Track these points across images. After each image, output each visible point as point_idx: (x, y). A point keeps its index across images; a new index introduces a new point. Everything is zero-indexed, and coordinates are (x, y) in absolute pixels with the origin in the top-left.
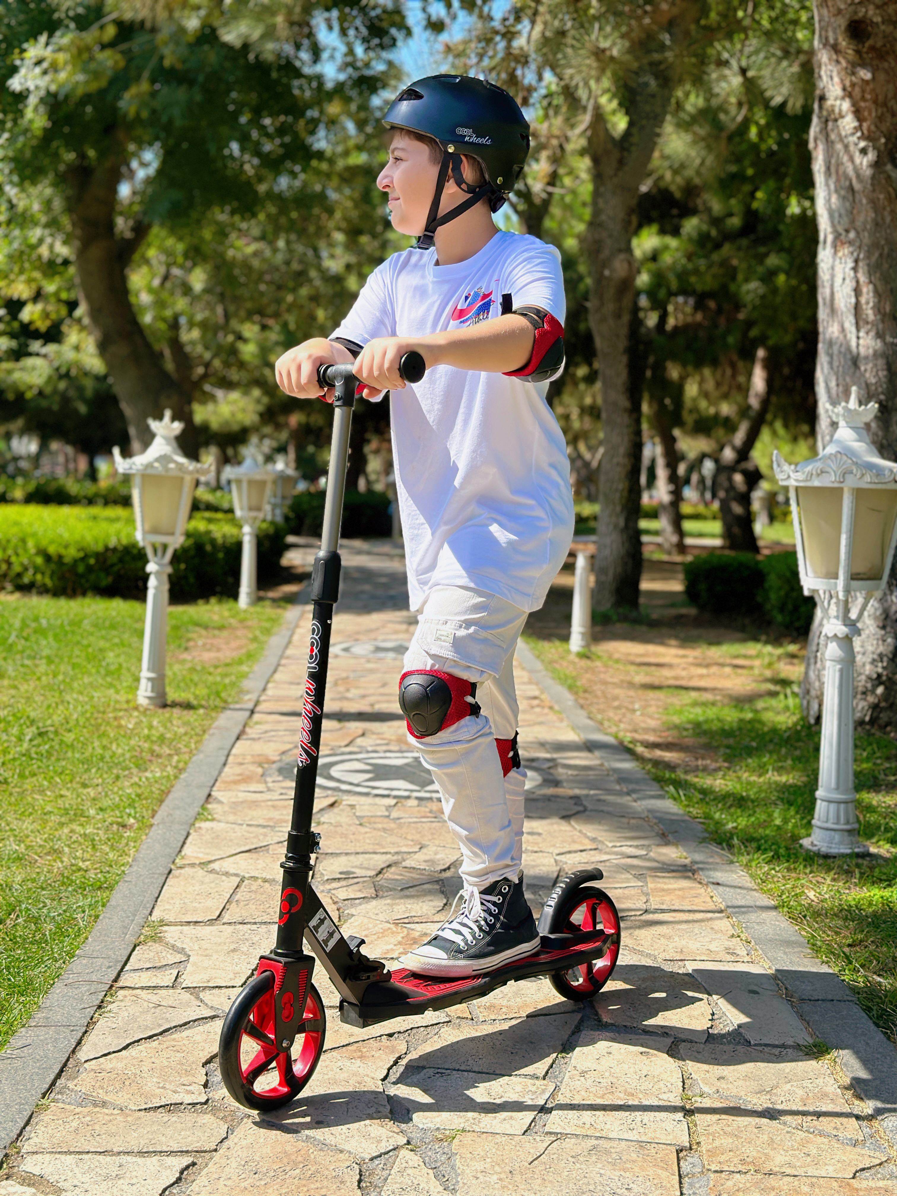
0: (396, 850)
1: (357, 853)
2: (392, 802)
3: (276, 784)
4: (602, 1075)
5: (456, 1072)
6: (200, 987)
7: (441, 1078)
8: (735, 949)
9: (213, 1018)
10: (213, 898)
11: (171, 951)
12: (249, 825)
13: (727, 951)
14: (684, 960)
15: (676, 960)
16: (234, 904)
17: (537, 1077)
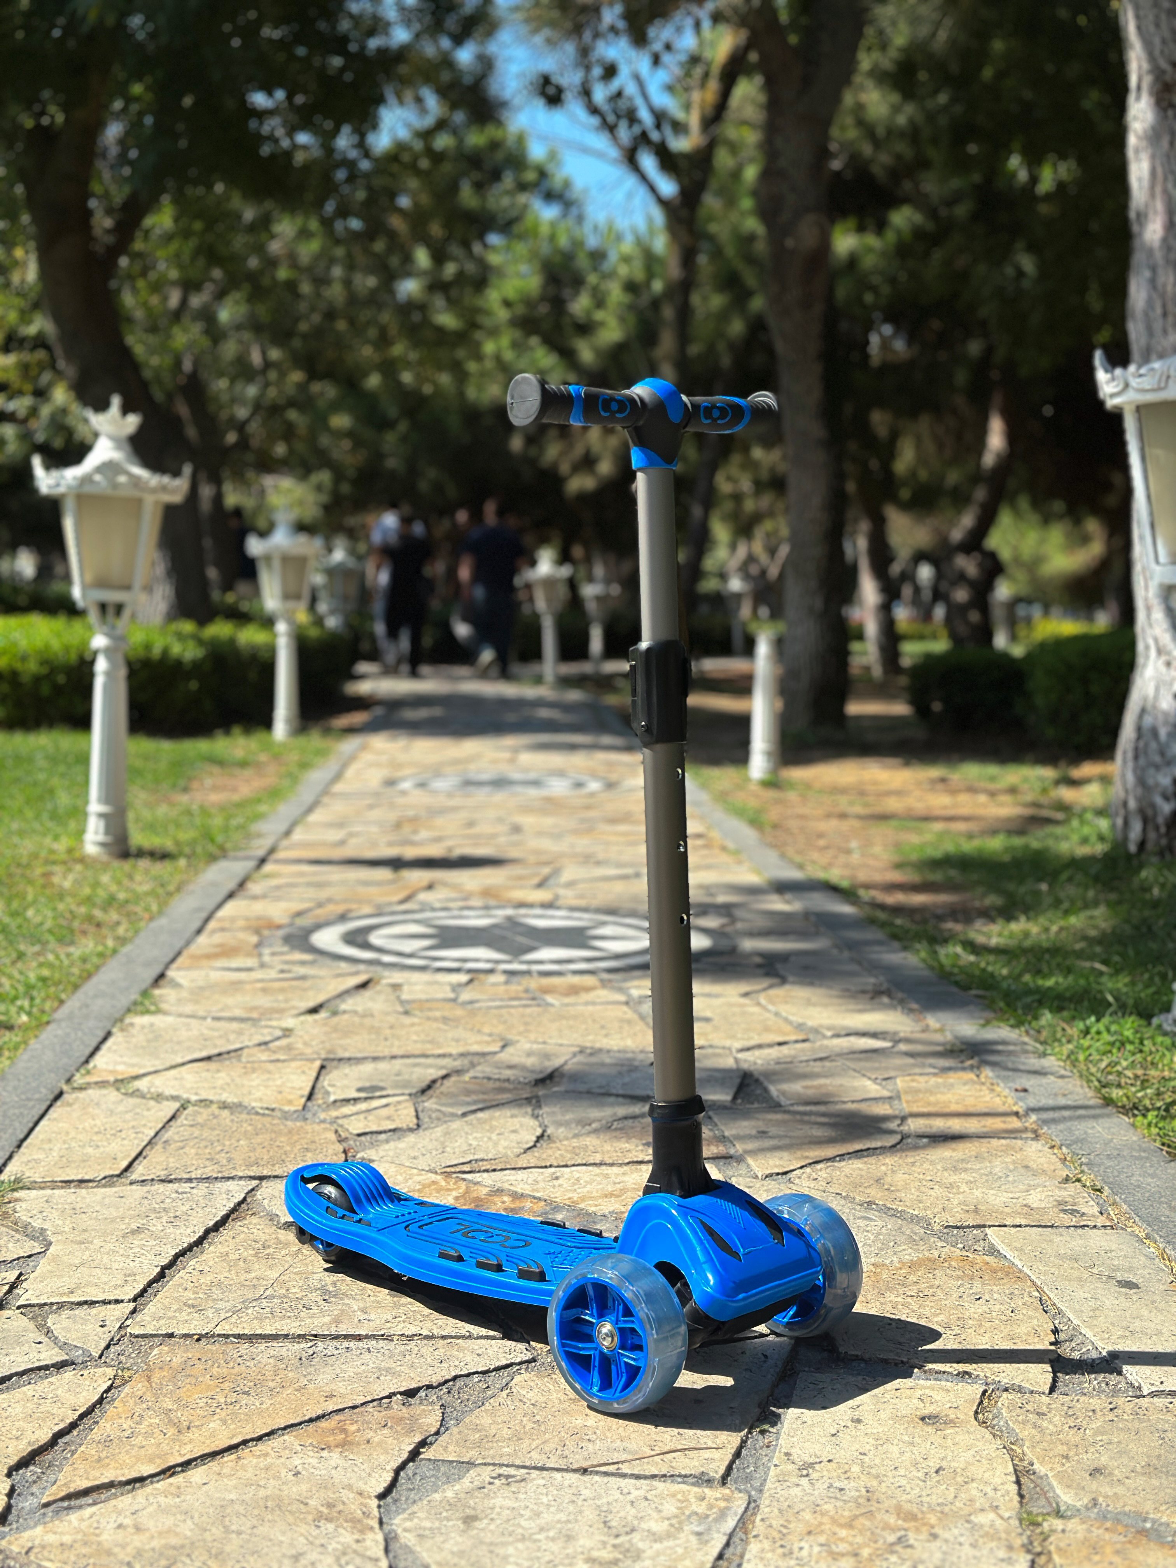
0: (461, 1049)
1: (394, 1057)
2: (463, 978)
3: (277, 958)
4: (846, 1472)
5: (537, 1472)
6: (52, 1304)
7: (506, 1487)
8: (1075, 1204)
9: (60, 1366)
10: (124, 1139)
11: (18, 1236)
12: (216, 1019)
13: (1061, 1207)
14: (984, 1226)
15: (968, 1227)
16: (159, 1147)
17: (708, 1481)
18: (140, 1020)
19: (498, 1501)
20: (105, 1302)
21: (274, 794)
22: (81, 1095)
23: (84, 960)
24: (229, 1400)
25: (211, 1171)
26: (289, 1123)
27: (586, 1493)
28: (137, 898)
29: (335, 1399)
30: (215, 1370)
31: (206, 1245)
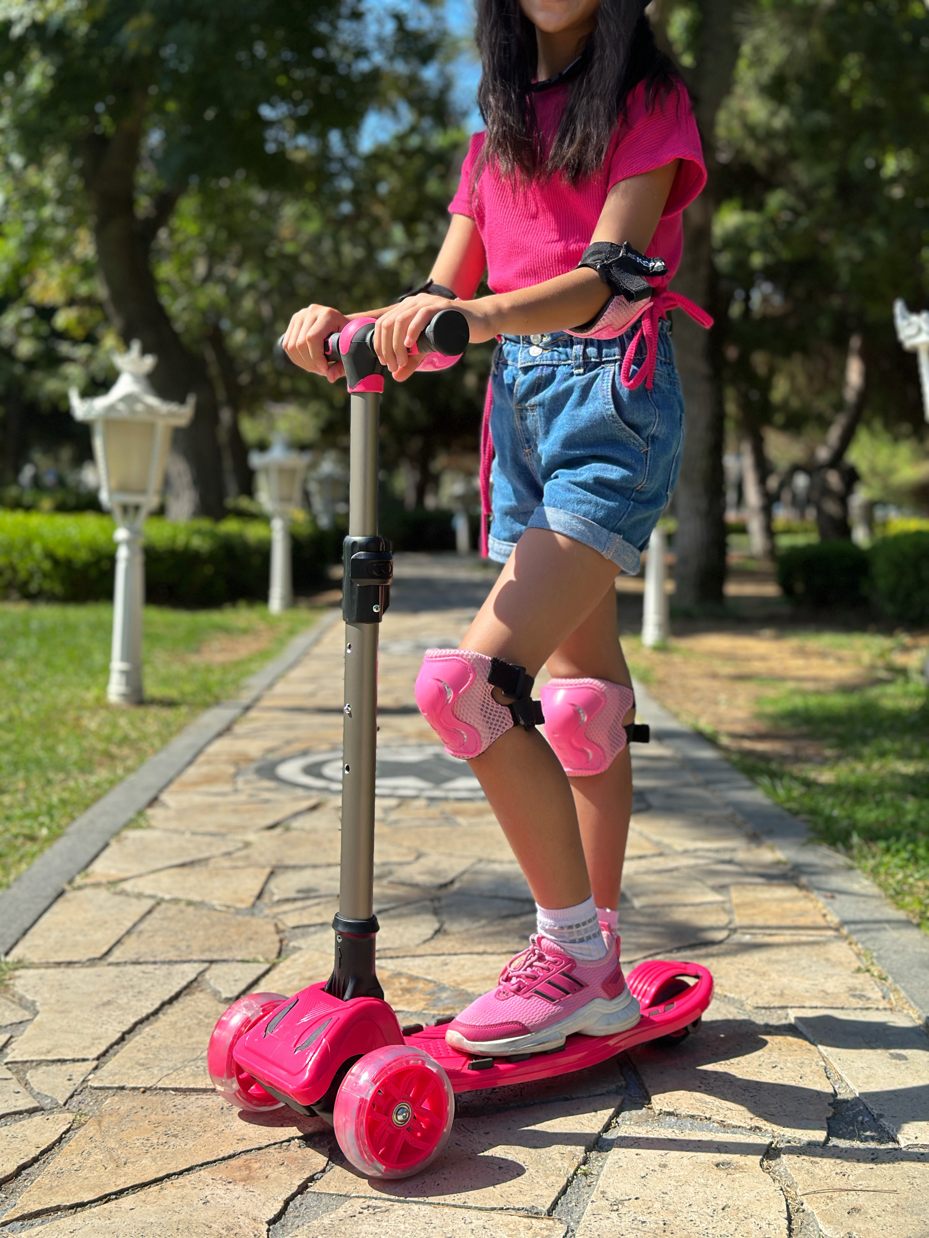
1: (329, 865)
2: (393, 802)
3: (248, 785)
4: (649, 1208)
5: (399, 1204)
6: (32, 1061)
7: (372, 1216)
8: (863, 990)
9: (32, 1111)
10: (107, 929)
11: (13, 1006)
12: (194, 833)
13: (851, 993)
14: (786, 1007)
15: (774, 1008)
16: (133, 937)
17: (537, 1213)
18: (132, 834)
19: (365, 1228)
20: (74, 1061)
21: (265, 655)
22: (80, 893)
23: (97, 785)
24: (160, 1141)
25: (172, 955)
26: (240, 918)
27: (436, 1222)
28: (144, 737)
29: (244, 1142)
30: (153, 1117)
31: (160, 1015)
